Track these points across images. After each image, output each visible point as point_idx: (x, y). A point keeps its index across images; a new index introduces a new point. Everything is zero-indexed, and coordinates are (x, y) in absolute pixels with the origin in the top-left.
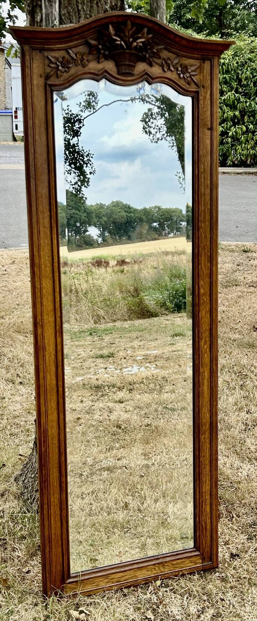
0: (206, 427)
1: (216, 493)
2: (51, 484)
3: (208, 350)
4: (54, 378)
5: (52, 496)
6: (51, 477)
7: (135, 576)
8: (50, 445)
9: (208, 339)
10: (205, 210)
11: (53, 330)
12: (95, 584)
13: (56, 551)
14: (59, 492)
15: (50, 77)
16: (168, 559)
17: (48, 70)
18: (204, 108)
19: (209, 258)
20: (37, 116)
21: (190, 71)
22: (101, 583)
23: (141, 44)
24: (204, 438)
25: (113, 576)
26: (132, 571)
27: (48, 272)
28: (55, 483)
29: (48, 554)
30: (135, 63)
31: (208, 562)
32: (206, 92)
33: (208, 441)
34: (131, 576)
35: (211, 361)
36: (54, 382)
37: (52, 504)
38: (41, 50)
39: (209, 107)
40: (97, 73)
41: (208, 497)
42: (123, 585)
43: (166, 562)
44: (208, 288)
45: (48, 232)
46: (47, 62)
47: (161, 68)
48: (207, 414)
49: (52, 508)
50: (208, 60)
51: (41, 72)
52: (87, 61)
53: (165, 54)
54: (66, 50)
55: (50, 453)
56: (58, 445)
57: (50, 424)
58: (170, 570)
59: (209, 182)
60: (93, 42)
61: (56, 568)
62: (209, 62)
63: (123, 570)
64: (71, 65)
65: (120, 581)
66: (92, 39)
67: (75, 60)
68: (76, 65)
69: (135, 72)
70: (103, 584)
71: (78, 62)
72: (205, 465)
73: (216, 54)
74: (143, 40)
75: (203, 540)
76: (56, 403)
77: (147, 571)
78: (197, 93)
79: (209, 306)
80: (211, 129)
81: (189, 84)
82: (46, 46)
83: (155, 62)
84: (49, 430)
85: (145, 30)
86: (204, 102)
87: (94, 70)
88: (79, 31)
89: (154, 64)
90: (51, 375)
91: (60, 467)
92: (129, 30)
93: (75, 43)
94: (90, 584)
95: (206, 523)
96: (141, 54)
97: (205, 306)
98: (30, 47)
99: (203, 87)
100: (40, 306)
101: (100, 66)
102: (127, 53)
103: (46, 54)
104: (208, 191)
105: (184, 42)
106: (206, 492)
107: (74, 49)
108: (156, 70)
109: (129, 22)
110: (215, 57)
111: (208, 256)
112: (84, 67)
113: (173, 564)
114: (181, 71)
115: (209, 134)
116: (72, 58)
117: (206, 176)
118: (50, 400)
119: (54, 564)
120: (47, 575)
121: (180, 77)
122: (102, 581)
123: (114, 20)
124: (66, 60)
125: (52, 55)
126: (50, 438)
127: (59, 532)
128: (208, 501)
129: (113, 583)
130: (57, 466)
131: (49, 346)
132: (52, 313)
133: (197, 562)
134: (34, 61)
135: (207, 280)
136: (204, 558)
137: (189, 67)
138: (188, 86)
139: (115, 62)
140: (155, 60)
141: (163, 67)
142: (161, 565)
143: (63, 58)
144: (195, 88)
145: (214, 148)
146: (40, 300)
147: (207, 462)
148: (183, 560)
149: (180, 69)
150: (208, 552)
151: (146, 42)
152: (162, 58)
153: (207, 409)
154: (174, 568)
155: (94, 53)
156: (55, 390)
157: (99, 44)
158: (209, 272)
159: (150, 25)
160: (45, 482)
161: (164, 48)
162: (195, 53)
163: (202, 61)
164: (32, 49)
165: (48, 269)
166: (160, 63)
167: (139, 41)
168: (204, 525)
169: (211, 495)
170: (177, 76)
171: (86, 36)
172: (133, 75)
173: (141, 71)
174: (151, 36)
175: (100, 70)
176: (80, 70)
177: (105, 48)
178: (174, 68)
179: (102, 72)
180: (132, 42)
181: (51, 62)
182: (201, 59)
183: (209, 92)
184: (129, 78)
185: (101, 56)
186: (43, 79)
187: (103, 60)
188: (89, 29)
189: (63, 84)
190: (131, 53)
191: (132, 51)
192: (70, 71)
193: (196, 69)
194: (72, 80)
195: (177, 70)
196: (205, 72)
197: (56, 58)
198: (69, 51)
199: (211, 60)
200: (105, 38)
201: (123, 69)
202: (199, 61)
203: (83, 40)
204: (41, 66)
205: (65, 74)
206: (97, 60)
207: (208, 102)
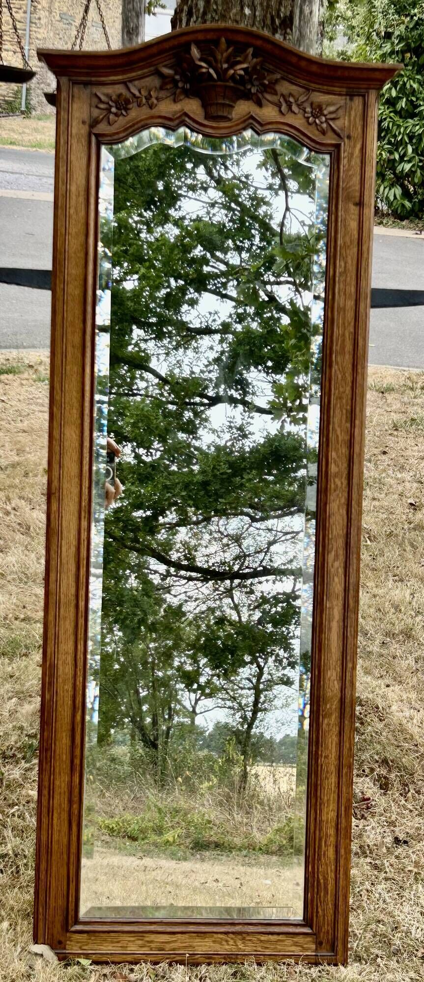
0: (332, 706)
1: (346, 827)
2: (57, 757)
3: (341, 571)
4: (74, 584)
5: (57, 776)
6: (57, 744)
7: (191, 946)
8: (60, 692)
9: (341, 552)
10: (344, 335)
11: (77, 507)
12: (120, 945)
13: (58, 869)
14: (69, 772)
15: (97, 124)
16: (251, 929)
17: (96, 113)
18: (348, 170)
19: (349, 416)
21: (325, 112)
22: (130, 944)
23: (242, 72)
24: (328, 725)
25: (152, 937)
26: (186, 936)
27: (75, 416)
28: (64, 757)
29: (44, 873)
30: (235, 102)
31: (328, 951)
32: (355, 147)
33: (335, 730)
34: (184, 945)
35: (346, 590)
36: (73, 590)
37: (57, 791)
38: (86, 84)
39: (358, 169)
40: (171, 117)
41: (332, 831)
42: (168, 956)
43: (248, 933)
44: (345, 465)
45: (79, 355)
46: (95, 100)
47: (277, 109)
48: (336, 682)
49: (57, 797)
50: (359, 95)
51: (86, 116)
52: (157, 99)
53: (285, 87)
54: (125, 83)
55: (58, 707)
56: (72, 693)
57: (62, 657)
58: (256, 951)
59: (353, 289)
60: (167, 71)
61: (56, 902)
62: (361, 98)
63: (169, 929)
64: (130, 106)
65: (163, 950)
66: (165, 66)
67: (138, 98)
68: (139, 106)
69: (234, 116)
70: (134, 947)
71: (142, 101)
72: (327, 772)
73: (372, 86)
74: (245, 66)
75: (320, 910)
76: (73, 624)
77: (214, 942)
78: (338, 146)
79: (346, 495)
80: (360, 204)
81: (324, 133)
82: (93, 79)
83: (268, 100)
84: (61, 668)
85: (251, 51)
86: (349, 161)
87: (167, 112)
88: (143, 55)
89: (264, 102)
90: (68, 577)
91: (73, 730)
92: (224, 51)
93: (140, 73)
94: (112, 942)
95: (326, 879)
96: (242, 88)
97: (338, 495)
98: (70, 80)
99: (349, 137)
100: (58, 466)
101: (177, 107)
102: (220, 86)
103: (94, 90)
104: (350, 304)
105: (314, 68)
106: (327, 822)
107: (136, 83)
108: (269, 113)
109: (223, 40)
110: (371, 91)
111: (347, 410)
112: (151, 108)
113: (261, 941)
114: (312, 112)
115: (357, 212)
116: (134, 95)
117: (348, 279)
118: (65, 618)
119: (53, 894)
120: (41, 910)
121: (308, 121)
122: (133, 941)
123: (200, 37)
124: (123, 98)
125: (101, 92)
126: (60, 680)
127: (65, 840)
128: (332, 839)
129: (151, 950)
130: (69, 727)
131: (69, 532)
132: (77, 480)
133: (305, 946)
134: (75, 99)
135: (344, 450)
136: (321, 943)
137: (324, 107)
138: (322, 136)
139: (202, 101)
140: (268, 97)
141: (279, 106)
142: (240, 937)
143: (120, 95)
144: (334, 139)
145: (364, 234)
146: (58, 457)
147: (333, 768)
148: (280, 937)
149: (308, 109)
150: (328, 932)
151: (250, 69)
152: (279, 93)
153: (334, 674)
154: (262, 947)
155: (168, 87)
156: (73, 603)
157: (176, 73)
158: (347, 438)
159: (259, 43)
160: (47, 750)
161: (283, 78)
162: (337, 84)
163: (348, 98)
164: (73, 83)
165: (75, 411)
166: (276, 101)
167: (239, 67)
168: (322, 881)
169: (337, 829)
170: (303, 121)
171: (156, 62)
172: (230, 120)
173: (244, 113)
174: (259, 60)
175: (176, 112)
176: (145, 112)
177: (185, 80)
178: (300, 108)
179: (179, 115)
180: (227, 70)
181: (101, 101)
182: (346, 95)
183: (359, 146)
184: (223, 124)
185: (178, 91)
186: (87, 127)
187: (182, 97)
188: (160, 53)
189: (117, 133)
190: (226, 87)
191: (228, 84)
192: (128, 115)
193: (337, 109)
194: (131, 127)
195: (305, 112)
196: (353, 113)
197: (109, 96)
198: (130, 85)
199: (364, 96)
200: (185, 65)
201: (213, 110)
202: (344, 97)
203: (152, 68)
204: (86, 108)
205: (121, 118)
206: (172, 97)
207: (356, 161)
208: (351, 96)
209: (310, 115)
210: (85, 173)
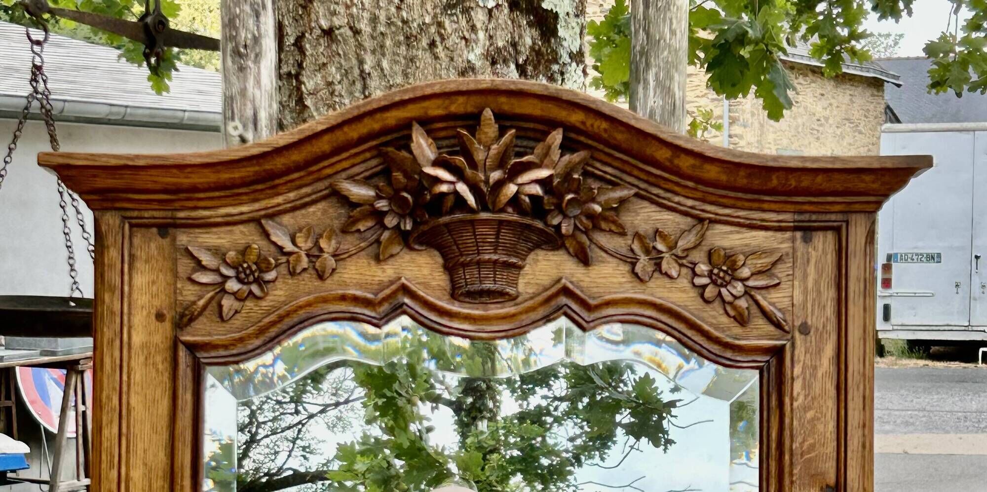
15: (192, 320)
17: (189, 293)
20: (140, 452)
21: (745, 272)
23: (537, 189)
30: (523, 256)
32: (819, 351)
38: (165, 229)
39: (831, 404)
40: (370, 296)
46: (184, 266)
47: (625, 268)
50: (824, 229)
51: (161, 301)
52: (336, 255)
53: (643, 217)
54: (256, 221)
60: (359, 192)
62: (830, 236)
64: (270, 276)
66: (351, 178)
67: (290, 254)
68: (292, 273)
69: (521, 287)
71: (298, 260)
73: (857, 207)
74: (544, 173)
78: (778, 352)
81: (741, 320)
82: (181, 214)
83: (602, 248)
85: (557, 137)
86: (807, 387)
87: (360, 286)
88: (296, 156)
89: (595, 253)
92: (491, 141)
93: (292, 195)
96: (539, 224)
98: (124, 219)
99: (805, 329)
101: (383, 273)
102: (484, 221)
103: (183, 238)
105: (712, 172)
107: (286, 219)
108: (605, 277)
109: (489, 115)
110: (853, 218)
112: (321, 277)
114: (710, 274)
116: (280, 248)
121: (702, 296)
123: (435, 109)
124: (253, 257)
125: (201, 244)
134: (139, 265)
137: (741, 258)
138: (737, 330)
139: (444, 256)
140: (603, 239)
141: (632, 263)
143: (245, 251)
144: (767, 336)
149: (703, 268)
151: (556, 181)
152: (630, 232)
155: (362, 226)
157: (379, 197)
159: (576, 118)
161: (638, 196)
162: (774, 206)
163: (799, 234)
164: (132, 226)
166: (624, 251)
167: (528, 177)
170: (693, 293)
171: (329, 171)
172: (513, 298)
173: (546, 281)
174: (577, 157)
175: (382, 286)
176: (308, 287)
177: (402, 209)
178: (681, 265)
179: (387, 292)
180: (500, 184)
181: (200, 266)
182: (795, 229)
183: (829, 350)
184: (495, 310)
185: (386, 235)
186: (167, 325)
187: (396, 249)
188: (337, 150)
189: (241, 340)
190: (501, 223)
191: (503, 216)
192: (267, 294)
193: (774, 264)
194: (273, 324)
195: (695, 274)
196: (811, 270)
197: (219, 253)
198: (268, 225)
199: (837, 230)
200: (398, 175)
201: (470, 278)
202: (788, 234)
203: (321, 185)
204: (163, 279)
205: (249, 304)
206: (372, 250)
207: (826, 385)
208: (807, 230)
209: (705, 281)
210: (165, 435)
